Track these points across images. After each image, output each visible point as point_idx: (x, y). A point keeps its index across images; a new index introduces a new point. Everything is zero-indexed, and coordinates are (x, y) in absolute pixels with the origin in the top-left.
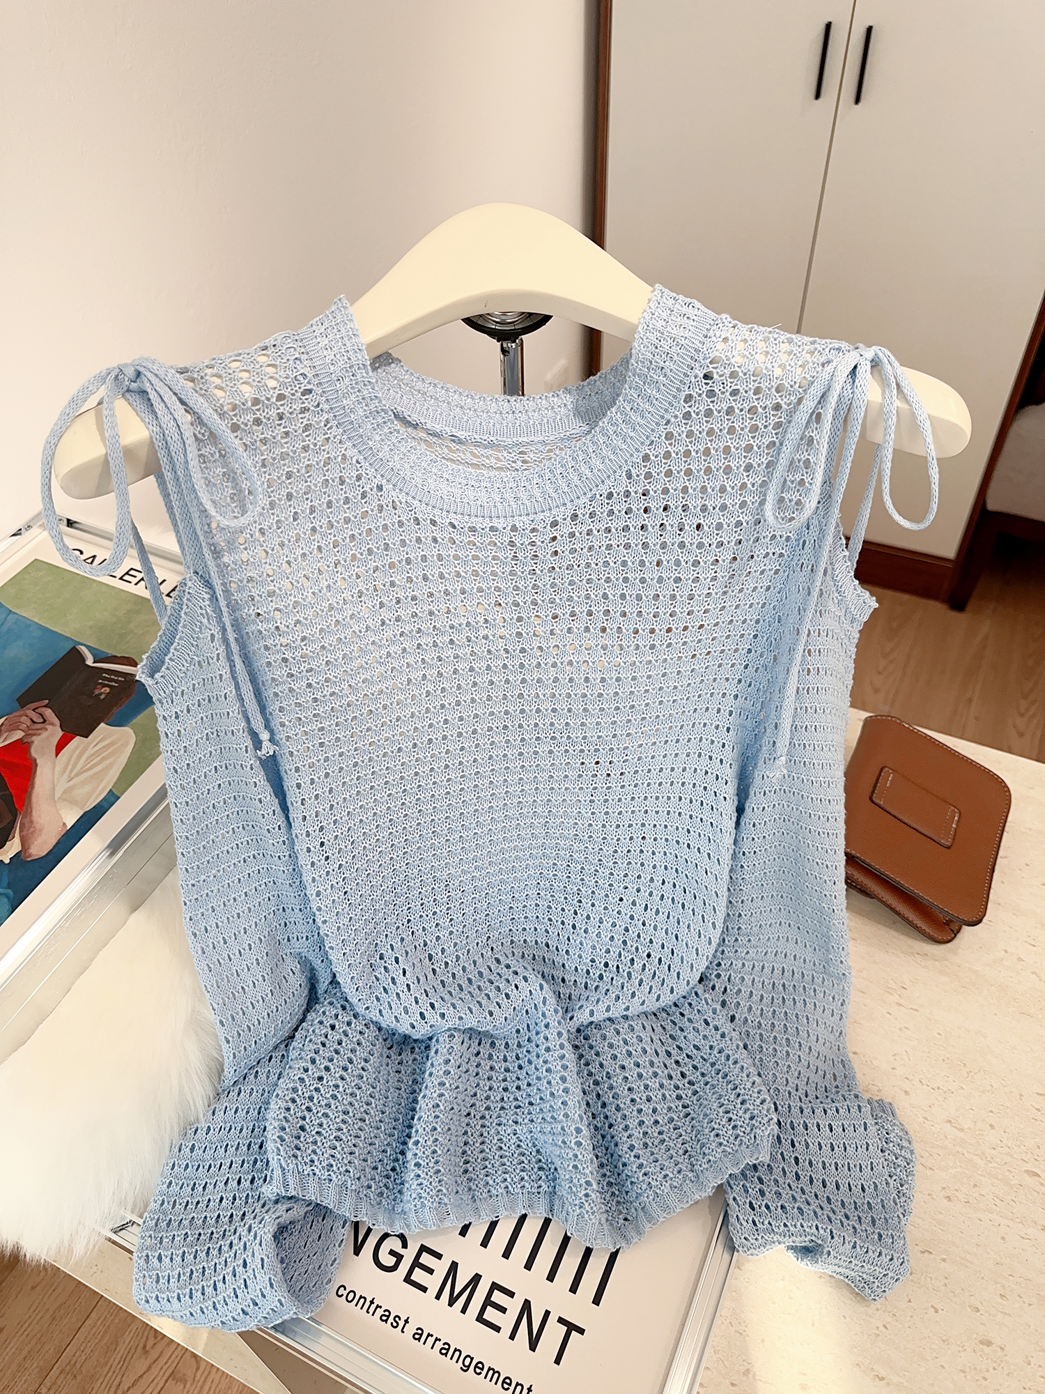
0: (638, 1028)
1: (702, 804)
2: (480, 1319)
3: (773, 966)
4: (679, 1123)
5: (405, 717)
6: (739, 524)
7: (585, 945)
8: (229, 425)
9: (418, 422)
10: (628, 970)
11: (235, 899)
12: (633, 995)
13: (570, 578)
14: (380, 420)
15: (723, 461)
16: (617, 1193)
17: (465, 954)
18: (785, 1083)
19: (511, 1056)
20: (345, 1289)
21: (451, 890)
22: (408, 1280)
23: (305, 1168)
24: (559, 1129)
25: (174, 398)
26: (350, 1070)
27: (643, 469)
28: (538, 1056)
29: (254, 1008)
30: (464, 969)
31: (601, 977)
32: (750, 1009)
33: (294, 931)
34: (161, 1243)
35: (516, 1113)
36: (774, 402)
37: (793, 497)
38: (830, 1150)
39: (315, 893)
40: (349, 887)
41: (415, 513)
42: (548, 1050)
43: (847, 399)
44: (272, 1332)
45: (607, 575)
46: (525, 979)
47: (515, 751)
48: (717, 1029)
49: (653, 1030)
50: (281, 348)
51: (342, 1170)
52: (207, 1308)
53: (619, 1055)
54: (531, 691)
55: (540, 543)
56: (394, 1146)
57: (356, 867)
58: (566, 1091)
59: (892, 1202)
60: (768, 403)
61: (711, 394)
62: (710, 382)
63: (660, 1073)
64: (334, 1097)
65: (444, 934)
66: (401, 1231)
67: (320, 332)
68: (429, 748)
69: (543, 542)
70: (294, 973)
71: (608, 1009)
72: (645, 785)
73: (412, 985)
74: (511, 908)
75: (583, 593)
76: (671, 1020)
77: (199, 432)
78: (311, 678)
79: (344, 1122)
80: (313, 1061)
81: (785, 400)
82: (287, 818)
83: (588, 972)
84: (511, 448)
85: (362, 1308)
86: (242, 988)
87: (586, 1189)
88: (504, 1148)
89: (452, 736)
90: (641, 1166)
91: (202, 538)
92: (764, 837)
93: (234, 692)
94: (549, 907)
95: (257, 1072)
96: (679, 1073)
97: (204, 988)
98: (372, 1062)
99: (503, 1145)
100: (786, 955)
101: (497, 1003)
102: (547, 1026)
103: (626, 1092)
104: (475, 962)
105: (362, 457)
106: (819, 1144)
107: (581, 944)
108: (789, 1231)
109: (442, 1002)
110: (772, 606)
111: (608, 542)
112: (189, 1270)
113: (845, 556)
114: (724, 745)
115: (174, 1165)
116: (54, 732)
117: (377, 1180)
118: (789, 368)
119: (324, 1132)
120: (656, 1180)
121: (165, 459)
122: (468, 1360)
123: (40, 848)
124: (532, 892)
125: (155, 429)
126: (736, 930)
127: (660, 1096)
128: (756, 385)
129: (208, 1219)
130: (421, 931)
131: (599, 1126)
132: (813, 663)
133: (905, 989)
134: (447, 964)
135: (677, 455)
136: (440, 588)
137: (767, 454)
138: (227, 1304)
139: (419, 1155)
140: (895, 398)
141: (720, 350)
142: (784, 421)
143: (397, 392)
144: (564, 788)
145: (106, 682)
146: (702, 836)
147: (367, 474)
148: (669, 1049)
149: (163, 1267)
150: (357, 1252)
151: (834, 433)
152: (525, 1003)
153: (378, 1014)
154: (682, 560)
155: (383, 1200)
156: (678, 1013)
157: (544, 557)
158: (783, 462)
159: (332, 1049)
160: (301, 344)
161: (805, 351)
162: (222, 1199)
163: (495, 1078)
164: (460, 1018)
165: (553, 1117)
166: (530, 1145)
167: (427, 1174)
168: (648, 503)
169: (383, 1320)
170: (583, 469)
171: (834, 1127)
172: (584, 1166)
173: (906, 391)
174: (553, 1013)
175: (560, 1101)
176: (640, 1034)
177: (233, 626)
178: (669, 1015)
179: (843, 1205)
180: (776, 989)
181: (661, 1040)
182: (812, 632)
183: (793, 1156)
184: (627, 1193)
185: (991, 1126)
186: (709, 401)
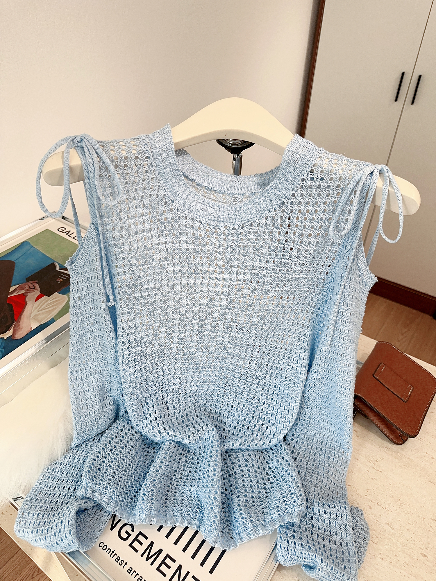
0: (253, 456)
1: (293, 360)
2: (158, 569)
3: (318, 440)
4: (262, 499)
5: (171, 299)
6: (318, 234)
7: (235, 415)
8: (114, 165)
9: (193, 179)
10: (252, 429)
11: (90, 367)
12: (253, 440)
13: (247, 251)
14: (176, 174)
15: (314, 207)
16: (229, 525)
17: (184, 410)
18: (314, 490)
19: (195, 458)
20: (103, 544)
21: (181, 381)
22: (131, 545)
23: (96, 486)
24: (208, 491)
25: (94, 151)
26: (124, 449)
27: (281, 208)
28: (206, 459)
29: (90, 415)
30: (182, 416)
31: (240, 431)
32: (304, 456)
33: (113, 386)
34: (31, 508)
35: (192, 482)
36: (337, 184)
37: (343, 226)
38: (328, 524)
39: (122, 369)
40: (137, 369)
42: (211, 456)
43: (368, 185)
44: (68, 556)
45: (262, 252)
46: (207, 425)
48: (287, 461)
49: (260, 458)
50: (140, 139)
51: (112, 490)
52: (42, 538)
53: (242, 465)
54: (225, 297)
55: (236, 234)
57: (141, 361)
58: (214, 475)
59: (353, 553)
60: (335, 184)
61: (312, 179)
62: (312, 174)
63: (258, 476)
64: (115, 459)
65: (175, 399)
66: (132, 523)
67: (157, 136)
68: (179, 315)
69: (237, 234)
70: (110, 405)
71: (240, 444)
72: (270, 347)
73: (157, 418)
75: (251, 258)
76: (268, 455)
77: (101, 166)
78: (133, 275)
79: (117, 470)
80: (110, 442)
81: (342, 184)
82: (116, 335)
83: (235, 428)
84: (229, 195)
85: (108, 554)
86: (87, 405)
87: (214, 519)
88: (184, 496)
89: (189, 311)
90: (241, 514)
91: (96, 208)
92: (319, 379)
93: (101, 276)
94: (223, 396)
95: (87, 444)
96: (267, 478)
97: (71, 402)
98: (135, 448)
99: (184, 495)
100: (324, 436)
101: (193, 433)
102: (212, 447)
103: (241, 481)
104: (187, 415)
105: (167, 188)
106: (324, 520)
107: (234, 414)
108: (303, 556)
109: (169, 428)
110: (331, 274)
111: (264, 237)
112: (39, 521)
113: (363, 255)
114: (305, 334)
115: (44, 476)
116: (37, 293)
117: (127, 499)
118: (345, 170)
119: (107, 472)
120: (247, 521)
121: (86, 174)
123: (19, 335)
124: (216, 388)
125: (84, 161)
126: (303, 420)
127: (256, 486)
128: (331, 176)
129: (53, 502)
130: (166, 396)
131: (227, 494)
132: (346, 300)
133: (377, 461)
134: (175, 413)
135: (296, 203)
136: (192, 247)
137: (333, 206)
138: (50, 538)
139: (146, 490)
140: (388, 186)
141: (318, 161)
142: (341, 192)
143: (186, 166)
144: (234, 342)
145: (62, 277)
146: (292, 374)
147: (168, 195)
148: (264, 467)
149: (29, 518)
150: (112, 529)
151: (361, 199)
152: (205, 435)
153: (141, 428)
154: (293, 248)
155: (127, 508)
156: (271, 453)
157: (237, 240)
158: (339, 210)
159: (119, 439)
160: (149, 139)
161: (353, 165)
162: (60, 494)
163: (186, 466)
164: (175, 436)
165: (207, 485)
166: (196, 497)
167: (147, 499)
168: (282, 222)
169: (116, 561)
170: (257, 206)
171: (332, 514)
172: (215, 508)
173: (393, 183)
174: (216, 442)
175: (211, 479)
176: (253, 458)
177: (104, 248)
178: (268, 453)
179: (330, 549)
180: (317, 450)
181: (262, 463)
182: (346, 286)
183: (311, 523)
184: (234, 525)
185: (408, 530)
186: (311, 181)
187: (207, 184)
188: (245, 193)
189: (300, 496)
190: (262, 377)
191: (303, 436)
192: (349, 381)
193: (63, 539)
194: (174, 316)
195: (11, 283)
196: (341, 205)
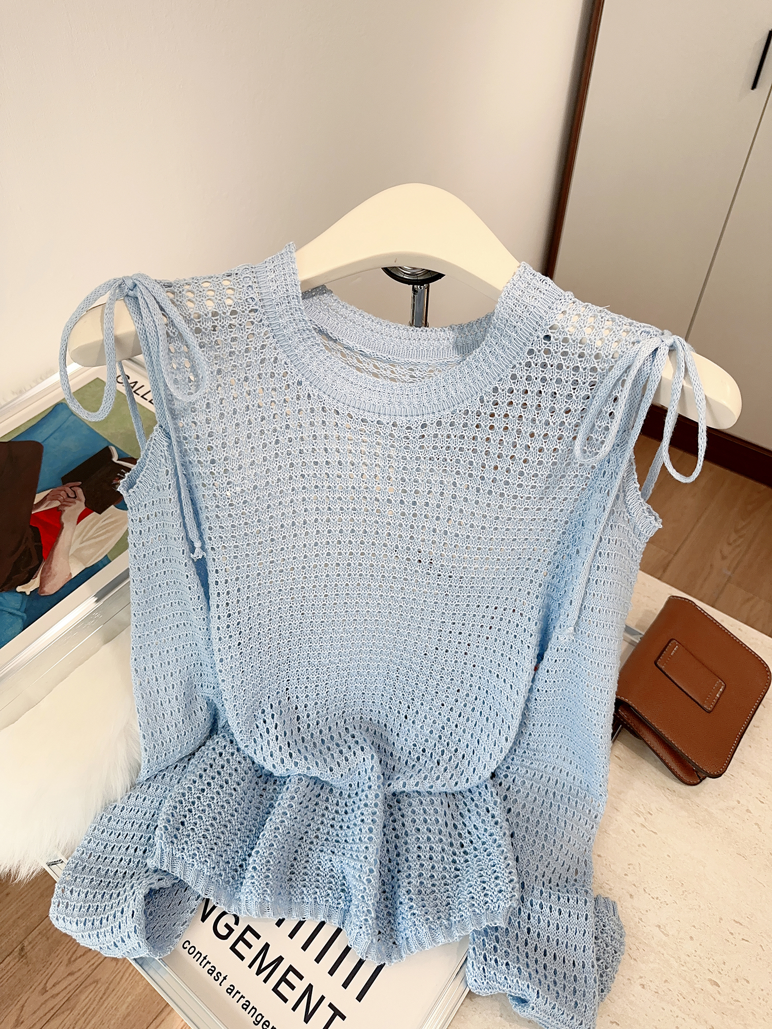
0: (437, 803)
1: (511, 648)
2: (275, 990)
3: (550, 777)
4: (449, 881)
5: (299, 546)
6: (556, 450)
7: (411, 732)
8: (194, 328)
9: (337, 338)
10: (438, 758)
11: (168, 651)
12: (438, 778)
13: (431, 467)
14: (305, 336)
15: (550, 402)
16: (392, 921)
17: (324, 721)
18: (535, 868)
19: (342, 802)
20: (189, 944)
21: (320, 673)
22: (233, 948)
24: (359, 866)
25: (156, 305)
26: (224, 789)
27: (492, 397)
28: (359, 808)
29: (168, 730)
30: (321, 732)
31: (418, 759)
32: (524, 806)
33: (206, 681)
34: (75, 881)
35: (335, 845)
36: (592, 366)
37: (599, 438)
38: (555, 929)
39: (219, 660)
40: (244, 659)
41: (324, 404)
42: (366, 805)
43: (646, 373)
45: (457, 469)
46: (362, 749)
47: (377, 583)
48: (493, 817)
49: (449, 806)
50: (240, 276)
51: (203, 860)
52: (93, 935)
53: (417, 820)
54: (393, 543)
55: (412, 438)
56: (245, 849)
57: (251, 646)
58: (370, 839)
59: (592, 980)
60: (588, 365)
61: (547, 352)
62: (548, 343)
63: (444, 840)
64: (209, 806)
65: (311, 703)
66: (235, 912)
67: (270, 268)
68: (314, 571)
69: (414, 438)
70: (202, 710)
71: (417, 785)
72: (471, 625)
73: (279, 737)
74: (363, 693)
75: (439, 480)
76: (464, 802)
77: (171, 331)
78: (232, 510)
79: (212, 825)
80: (201, 776)
81: (600, 366)
82: (208, 603)
83: (410, 753)
84: (403, 365)
85: (197, 961)
86: (163, 714)
87: (367, 915)
88: (321, 869)
89: (332, 565)
90: (411, 908)
92: (554, 682)
93: (178, 511)
94: (391, 698)
95: (164, 774)
96: (459, 843)
97: (136, 710)
98: (242, 785)
99: (320, 867)
100: (561, 771)
101: (338, 763)
102: (370, 787)
103: (415, 849)
104: (330, 728)
105: (289, 360)
106: (549, 922)
107: (409, 731)
108: (508, 983)
109: (298, 753)
110: (578, 513)
111: (461, 446)
112: (88, 905)
113: (636, 487)
114: (532, 608)
115: (95, 829)
116: (81, 506)
117: (227, 872)
118: (607, 342)
119: (196, 830)
120: (420, 921)
121: (145, 347)
122: (260, 1017)
123: (51, 588)
124: (381, 686)
125: (139, 326)
126: (525, 745)
127: (439, 858)
128: (581, 351)
129: (110, 871)
130: (295, 698)
131: (391, 868)
132: (603, 561)
133: (651, 814)
134: (309, 726)
135: (518, 392)
136: (335, 459)
137: (583, 403)
138: (105, 936)
139: (257, 861)
140: (682, 379)
141: (559, 320)
142: (598, 381)
143: (326, 315)
144: (410, 616)
146: (509, 671)
147: (292, 373)
148: (456, 823)
149: (72, 899)
150: (203, 919)
151: (634, 396)
152: (359, 766)
153: (253, 753)
154: (512, 469)
155: (228, 887)
156: (470, 798)
157: (414, 448)
158: (592, 411)
159: (216, 770)
160: (255, 275)
161: (622, 330)
162: (122, 859)
163: (326, 816)
164: (308, 768)
165: (357, 856)
166: (339, 871)
167: (259, 877)
168: (493, 423)
169: (209, 973)
170: (450, 389)
171: (562, 912)
172: (369, 898)
173: (691, 375)
174: (376, 779)
175: (364, 846)
176: (438, 809)
177: (182, 465)
178: (463, 797)
179: (555, 973)
180: (548, 795)
181: (452, 815)
182: (603, 540)
183: (527, 926)
184: (399, 923)
185: (691, 938)
186: (545, 356)
187: (362, 347)
188: (430, 362)
189: (510, 882)
190: (458, 671)
191: (525, 770)
192: (605, 691)
193: (125, 940)
194: (305, 574)
195: (36, 487)
196: (596, 404)
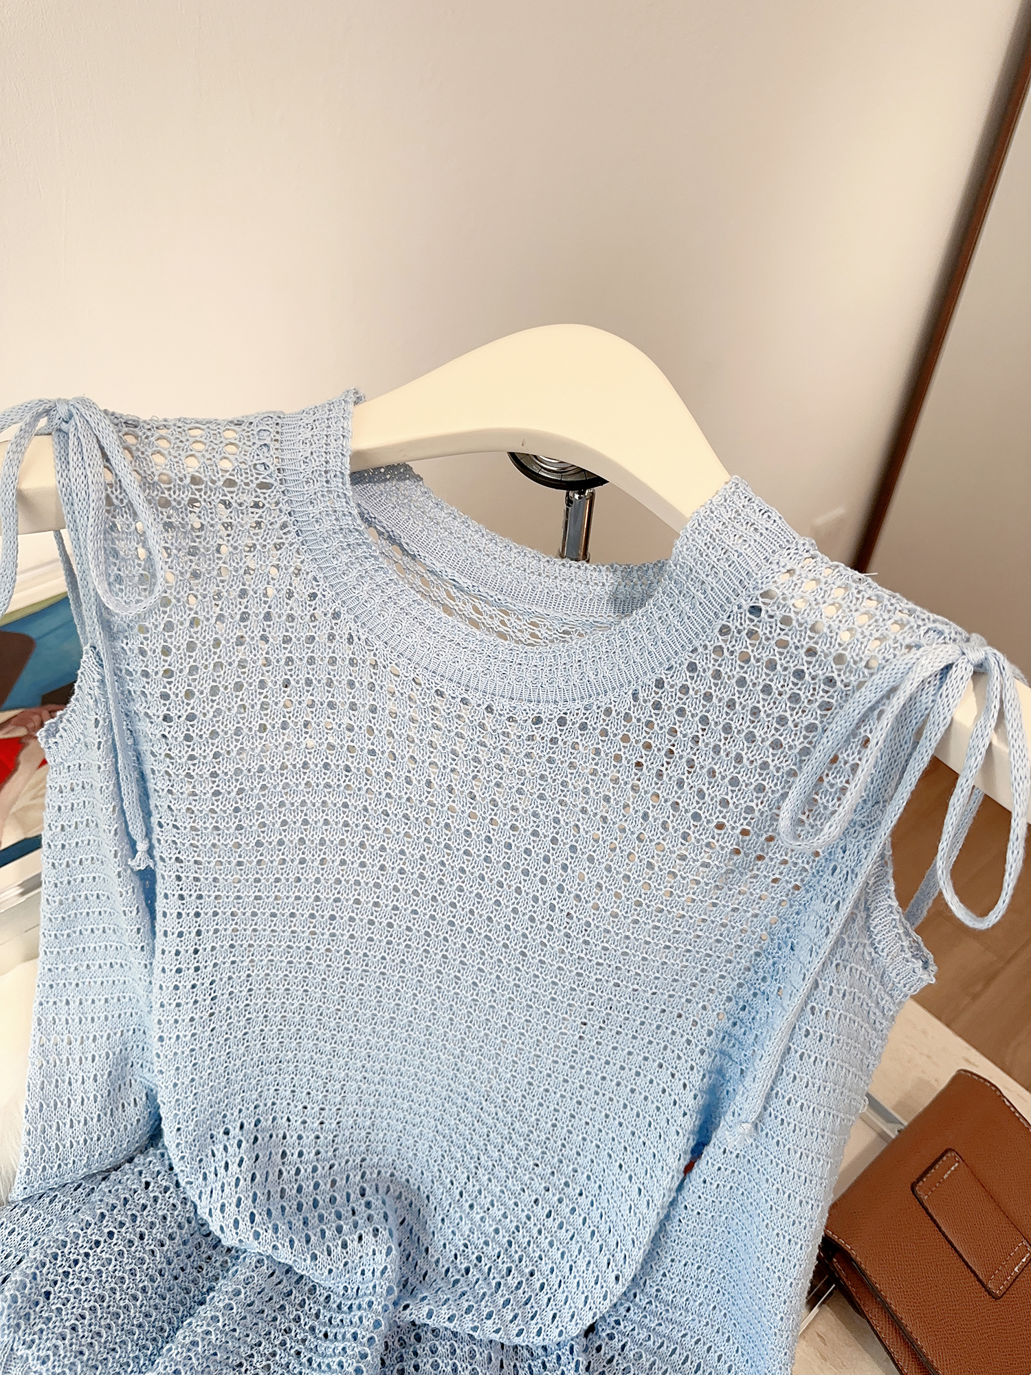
1: (650, 1126)
5: (307, 880)
6: (750, 809)
7: (464, 1222)
8: (158, 498)
9: (417, 553)
10: (499, 1279)
12: (489, 1316)
13: (541, 791)
14: (351, 540)
15: (748, 724)
17: (326, 1168)
26: (134, 1248)
27: (653, 694)
29: (71, 1128)
31: (467, 1271)
36: (827, 674)
37: (830, 805)
41: (375, 655)
42: (356, 1336)
43: (924, 707)
46: (376, 1233)
47: (433, 966)
50: (254, 428)
54: (467, 905)
55: (515, 737)
60: (820, 672)
61: (753, 634)
62: (756, 619)
64: (99, 1273)
65: (308, 1135)
67: (308, 421)
68: (330, 924)
69: (519, 737)
70: (136, 1104)
71: (450, 1319)
72: (585, 1071)
73: (242, 1181)
75: (552, 815)
77: (117, 497)
79: (92, 1310)
80: (102, 1218)
81: (843, 677)
82: (154, 942)
83: (456, 1257)
84: (521, 614)
86: (69, 1100)
89: (362, 920)
93: (112, 788)
94: (443, 1156)
95: (54, 1197)
97: (26, 1085)
101: (327, 1248)
105: (322, 575)
107: (461, 1219)
109: (265, 1217)
113: (891, 906)
114: (692, 1068)
118: (860, 637)
125: (62, 480)
128: (812, 643)
130: (284, 1120)
132: (817, 1023)
135: (696, 694)
136: (385, 748)
137: (804, 738)
140: (990, 730)
141: (779, 584)
142: (835, 703)
144: (483, 1033)
146: (640, 1163)
147: (324, 596)
151: (898, 745)
152: (363, 1260)
154: (671, 825)
156: (540, 1361)
157: (517, 754)
158: (819, 756)
159: (130, 1212)
160: (280, 430)
161: (892, 621)
164: (275, 1247)
168: (650, 738)
173: (1009, 727)
174: (384, 1292)
176: (479, 1369)
177: (127, 715)
182: (820, 987)
186: (749, 641)
187: (456, 574)
188: (565, 617)
191: (646, 1334)
192: (796, 1243)
194: (314, 927)
196: (827, 743)
